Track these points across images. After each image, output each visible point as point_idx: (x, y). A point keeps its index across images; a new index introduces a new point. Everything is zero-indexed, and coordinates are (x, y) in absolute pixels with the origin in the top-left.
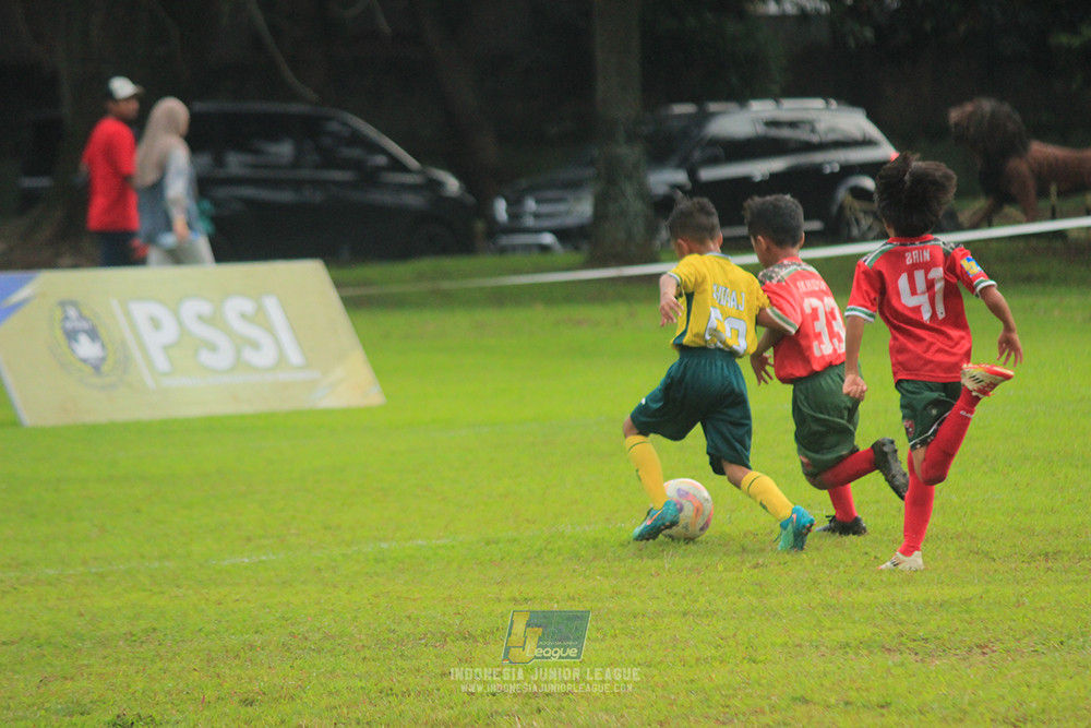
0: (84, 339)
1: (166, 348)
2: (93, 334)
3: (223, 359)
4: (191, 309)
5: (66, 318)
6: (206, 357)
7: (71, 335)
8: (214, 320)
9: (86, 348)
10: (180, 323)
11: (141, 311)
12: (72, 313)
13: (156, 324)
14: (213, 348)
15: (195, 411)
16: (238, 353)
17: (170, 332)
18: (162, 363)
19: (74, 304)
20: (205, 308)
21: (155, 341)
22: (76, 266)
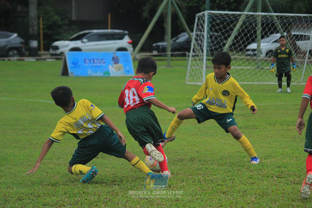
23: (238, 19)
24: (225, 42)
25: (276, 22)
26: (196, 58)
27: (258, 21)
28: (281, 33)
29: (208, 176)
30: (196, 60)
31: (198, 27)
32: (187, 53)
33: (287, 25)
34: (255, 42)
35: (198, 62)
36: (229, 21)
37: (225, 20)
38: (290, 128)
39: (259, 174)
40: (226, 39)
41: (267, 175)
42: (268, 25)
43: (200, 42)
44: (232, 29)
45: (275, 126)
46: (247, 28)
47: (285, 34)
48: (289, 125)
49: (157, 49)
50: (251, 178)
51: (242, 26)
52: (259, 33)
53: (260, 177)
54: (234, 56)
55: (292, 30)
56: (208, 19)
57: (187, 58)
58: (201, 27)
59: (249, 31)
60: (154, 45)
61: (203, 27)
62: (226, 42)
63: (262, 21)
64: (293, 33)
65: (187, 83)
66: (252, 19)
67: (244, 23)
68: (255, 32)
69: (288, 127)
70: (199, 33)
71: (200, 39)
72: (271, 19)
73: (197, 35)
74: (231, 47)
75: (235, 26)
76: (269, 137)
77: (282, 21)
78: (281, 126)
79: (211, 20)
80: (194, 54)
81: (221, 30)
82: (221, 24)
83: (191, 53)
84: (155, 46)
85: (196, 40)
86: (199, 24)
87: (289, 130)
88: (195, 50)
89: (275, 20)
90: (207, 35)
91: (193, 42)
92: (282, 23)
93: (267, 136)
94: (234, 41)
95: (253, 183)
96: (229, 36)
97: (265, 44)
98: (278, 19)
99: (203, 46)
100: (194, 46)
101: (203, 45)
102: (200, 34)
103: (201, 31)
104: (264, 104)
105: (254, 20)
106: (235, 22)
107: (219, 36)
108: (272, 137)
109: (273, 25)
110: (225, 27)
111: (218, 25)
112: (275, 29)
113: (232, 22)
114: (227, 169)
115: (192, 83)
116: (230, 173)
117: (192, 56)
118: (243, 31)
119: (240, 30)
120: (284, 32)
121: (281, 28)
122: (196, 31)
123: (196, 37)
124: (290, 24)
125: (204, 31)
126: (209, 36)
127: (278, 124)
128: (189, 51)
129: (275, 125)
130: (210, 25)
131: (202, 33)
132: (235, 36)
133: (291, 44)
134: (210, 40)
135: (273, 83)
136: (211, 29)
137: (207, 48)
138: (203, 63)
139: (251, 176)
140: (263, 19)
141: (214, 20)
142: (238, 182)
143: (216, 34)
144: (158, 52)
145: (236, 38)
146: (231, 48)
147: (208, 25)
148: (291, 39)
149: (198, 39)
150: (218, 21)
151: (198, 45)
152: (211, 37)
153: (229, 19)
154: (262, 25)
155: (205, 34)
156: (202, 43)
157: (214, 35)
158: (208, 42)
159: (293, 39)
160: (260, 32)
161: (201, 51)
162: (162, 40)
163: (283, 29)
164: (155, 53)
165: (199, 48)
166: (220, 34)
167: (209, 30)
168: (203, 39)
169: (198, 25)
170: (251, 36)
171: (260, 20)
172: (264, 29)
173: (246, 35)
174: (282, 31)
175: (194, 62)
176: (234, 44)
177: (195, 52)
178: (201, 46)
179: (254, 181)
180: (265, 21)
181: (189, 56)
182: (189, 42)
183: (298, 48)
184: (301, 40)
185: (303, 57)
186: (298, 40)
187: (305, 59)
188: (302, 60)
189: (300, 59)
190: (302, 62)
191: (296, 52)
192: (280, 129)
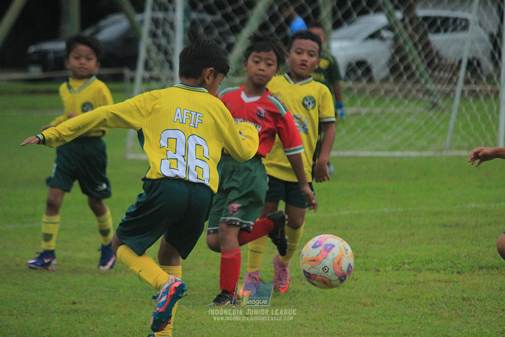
28: (389, 14)
32: (127, 72)
38: (421, 277)
43: (163, 41)
44: (253, 5)
45: (380, 273)
48: (418, 270)
49: (42, 60)
57: (127, 85)
60: (32, 49)
62: (237, 40)
65: (131, 156)
69: (415, 276)
70: (161, 15)
71: (163, 32)
73: (156, 22)
76: (365, 305)
78: (397, 272)
80: (147, 75)
83: (140, 72)
84: (34, 53)
85: (153, 35)
87: (419, 283)
88: (151, 64)
90: (184, 22)
91: (145, 42)
93: (359, 303)
97: (345, 44)
99: (172, 52)
100: (148, 51)
101: (173, 50)
103: (167, 11)
104: (347, 212)
108: (373, 305)
112: (372, 1)
117: (144, 80)
122: (154, 9)
123: (154, 27)
125: (174, 10)
126: (188, 24)
127: (387, 269)
128: (133, 66)
129: (379, 271)
133: (415, 45)
135: (367, 154)
136: (195, 6)
144: (45, 70)
145: (263, 27)
149: (159, 32)
151: (159, 47)
157: (202, 21)
159: (421, 31)
160: (331, 13)
161: (167, 65)
162: (54, 36)
164: (35, 72)
165: (162, 57)
167: (190, 9)
168: (171, 32)
174: (391, 6)
177: (152, 70)
178: (166, 53)
181: (132, 80)
182: (130, 40)
183: (437, 53)
184: (446, 31)
185: (451, 79)
186: (438, 31)
187: (456, 84)
188: (447, 88)
189: (443, 85)
190: (448, 95)
191: (429, 65)
192: (394, 281)
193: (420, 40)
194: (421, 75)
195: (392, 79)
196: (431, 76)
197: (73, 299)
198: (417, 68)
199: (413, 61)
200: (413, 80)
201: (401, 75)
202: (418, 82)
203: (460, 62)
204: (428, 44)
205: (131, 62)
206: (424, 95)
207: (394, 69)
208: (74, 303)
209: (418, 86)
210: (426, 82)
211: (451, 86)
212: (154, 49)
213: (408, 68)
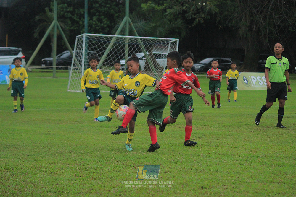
0: (245, 80)
1: (255, 82)
2: (247, 80)
3: (262, 84)
4: (258, 78)
5: (244, 78)
6: (259, 83)
7: (244, 80)
8: (261, 79)
9: (246, 81)
10: (257, 79)
11: (252, 78)
12: (244, 77)
13: (254, 79)
14: (261, 82)
15: (258, 90)
16: (263, 83)
17: (256, 80)
18: (254, 84)
19: (245, 76)
20: (260, 78)
21: (254, 81)
22: (245, 72)
23: (110, 41)
24: (99, 58)
25: (140, 44)
26: (76, 71)
27: (126, 43)
28: (144, 53)
29: (82, 165)
30: (76, 72)
31: (78, 46)
32: (69, 66)
33: (149, 47)
34: (123, 59)
35: (78, 74)
36: (103, 42)
37: (100, 41)
39: (124, 164)
40: (100, 56)
41: (130, 165)
42: (133, 46)
43: (79, 58)
44: (105, 49)
45: (138, 126)
46: (117, 47)
47: (147, 53)
49: (45, 63)
50: (117, 167)
51: (113, 47)
52: (126, 52)
53: (124, 166)
54: (106, 70)
55: (153, 50)
56: (86, 40)
57: (69, 70)
58: (80, 46)
59: (118, 50)
60: (43, 60)
61: (81, 46)
62: (101, 58)
63: (129, 42)
64: (153, 53)
65: (69, 91)
66: (121, 41)
67: (115, 44)
68: (124, 51)
70: (78, 51)
71: (79, 56)
72: (136, 41)
73: (77, 53)
74: (104, 62)
75: (107, 46)
77: (144, 43)
79: (88, 41)
80: (74, 68)
81: (96, 49)
82: (97, 44)
83: (72, 67)
84: (43, 61)
85: (76, 56)
86: (79, 43)
88: (75, 64)
89: (139, 42)
90: (85, 53)
91: (74, 58)
92: (144, 44)
94: (106, 58)
95: (118, 171)
96: (103, 54)
98: (142, 41)
99: (82, 62)
100: (75, 61)
101: (82, 60)
102: (80, 52)
103: (80, 49)
105: (122, 42)
106: (108, 43)
107: (95, 54)
109: (137, 46)
110: (99, 47)
111: (94, 45)
112: (139, 49)
113: (105, 43)
114: (97, 160)
115: (72, 91)
116: (100, 163)
117: (73, 69)
118: (114, 50)
119: (112, 50)
120: (147, 51)
121: (144, 48)
122: (76, 49)
123: (76, 54)
124: (151, 45)
125: (82, 50)
126: (86, 54)
128: (70, 66)
130: (88, 45)
131: (81, 51)
132: (107, 54)
133: (151, 61)
134: (87, 57)
136: (88, 48)
137: (85, 63)
138: (81, 75)
139: (117, 166)
140: (130, 41)
141: (91, 41)
142: (106, 170)
143: (92, 52)
144: (46, 66)
145: (108, 55)
146: (104, 64)
147: (86, 45)
148: (152, 57)
149: (78, 56)
150: (94, 42)
151: (78, 60)
152: (88, 54)
153: (103, 40)
154: (129, 45)
155: (84, 51)
156: (80, 59)
157: (90, 53)
158: (85, 58)
159: (153, 57)
160: (128, 51)
161: (80, 65)
162: (49, 56)
163: (145, 49)
164: (43, 66)
165: (78, 63)
166: (95, 52)
167: (87, 49)
168: (81, 56)
169: (77, 44)
170: (120, 54)
171: (128, 42)
172: (130, 49)
173: (116, 53)
174: (145, 50)
175: (74, 74)
176: (106, 61)
177: (75, 66)
178: (80, 61)
179: (119, 169)
180: (131, 42)
181: (70, 69)
182: (70, 58)
183: (158, 64)
184: (160, 58)
185: (161, 72)
186: (157, 58)
187: (162, 73)
188: (160, 74)
189: (159, 73)
190: (160, 76)
191: (155, 67)
192: (142, 128)
193: (153, 60)
194: (153, 70)
195: (144, 71)
196: (156, 70)
197: (48, 130)
198: (152, 68)
199: (150, 66)
200: (150, 71)
201: (147, 70)
202: (152, 72)
203: (164, 67)
204: (155, 61)
205: (70, 64)
206: (154, 76)
207: (145, 68)
208: (49, 132)
209: (152, 73)
210: (154, 72)
211: (161, 74)
212: (77, 60)
213: (149, 68)
